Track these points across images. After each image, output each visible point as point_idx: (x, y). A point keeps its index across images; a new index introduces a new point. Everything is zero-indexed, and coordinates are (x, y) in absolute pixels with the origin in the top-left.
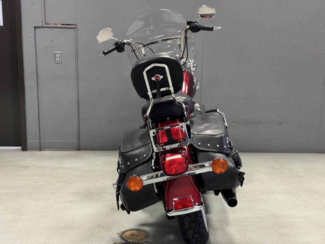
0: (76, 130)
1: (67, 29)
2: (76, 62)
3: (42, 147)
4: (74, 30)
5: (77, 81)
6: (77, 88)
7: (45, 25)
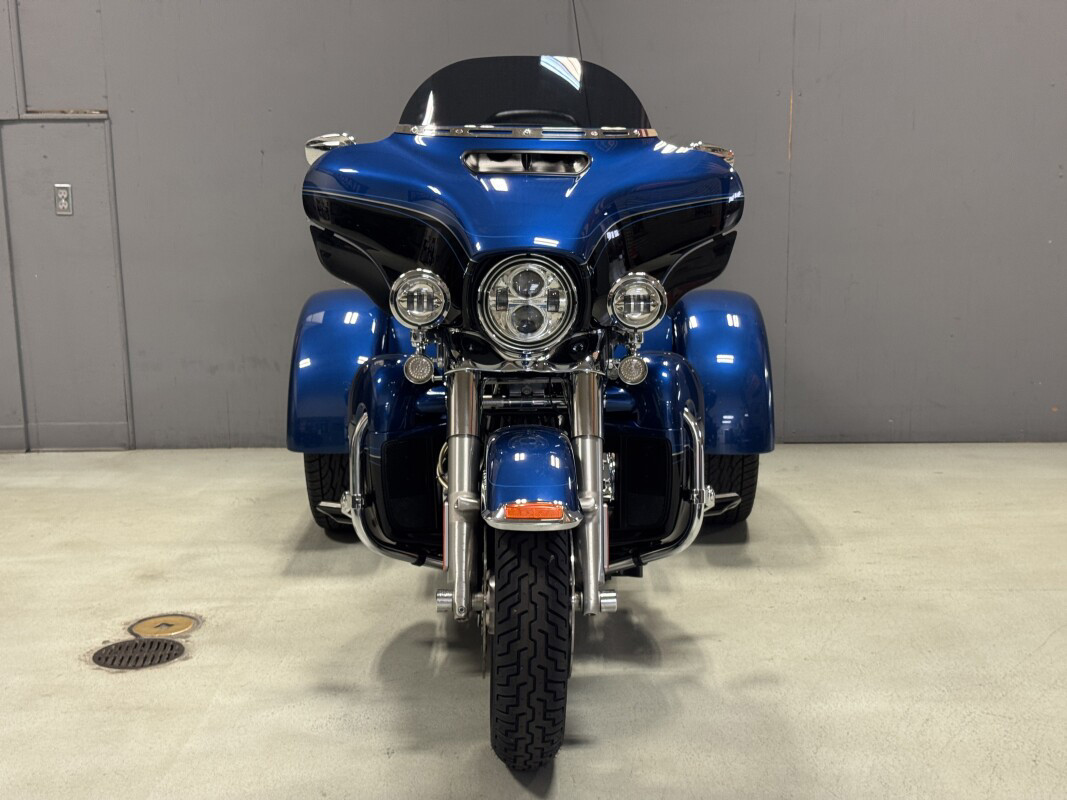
0: (124, 394)
1: (85, 125)
2: (111, 210)
3: (33, 440)
5: (117, 261)
6: (119, 281)
7: (25, 116)
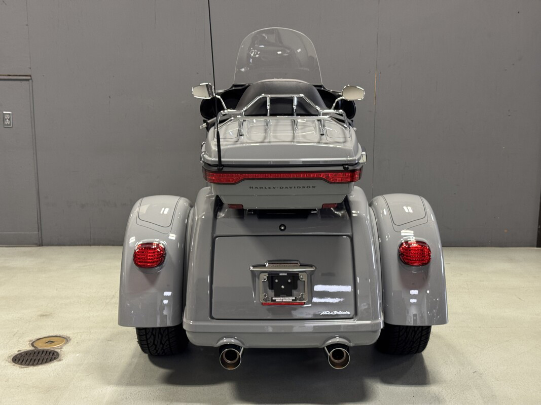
0: (37, 218)
2: (32, 125)
4: (28, 82)
6: (35, 161)
